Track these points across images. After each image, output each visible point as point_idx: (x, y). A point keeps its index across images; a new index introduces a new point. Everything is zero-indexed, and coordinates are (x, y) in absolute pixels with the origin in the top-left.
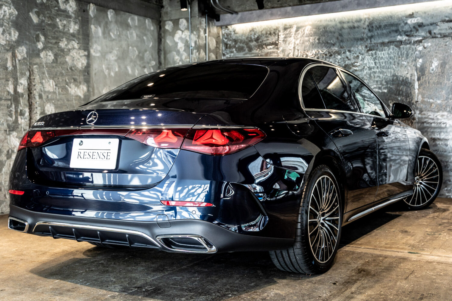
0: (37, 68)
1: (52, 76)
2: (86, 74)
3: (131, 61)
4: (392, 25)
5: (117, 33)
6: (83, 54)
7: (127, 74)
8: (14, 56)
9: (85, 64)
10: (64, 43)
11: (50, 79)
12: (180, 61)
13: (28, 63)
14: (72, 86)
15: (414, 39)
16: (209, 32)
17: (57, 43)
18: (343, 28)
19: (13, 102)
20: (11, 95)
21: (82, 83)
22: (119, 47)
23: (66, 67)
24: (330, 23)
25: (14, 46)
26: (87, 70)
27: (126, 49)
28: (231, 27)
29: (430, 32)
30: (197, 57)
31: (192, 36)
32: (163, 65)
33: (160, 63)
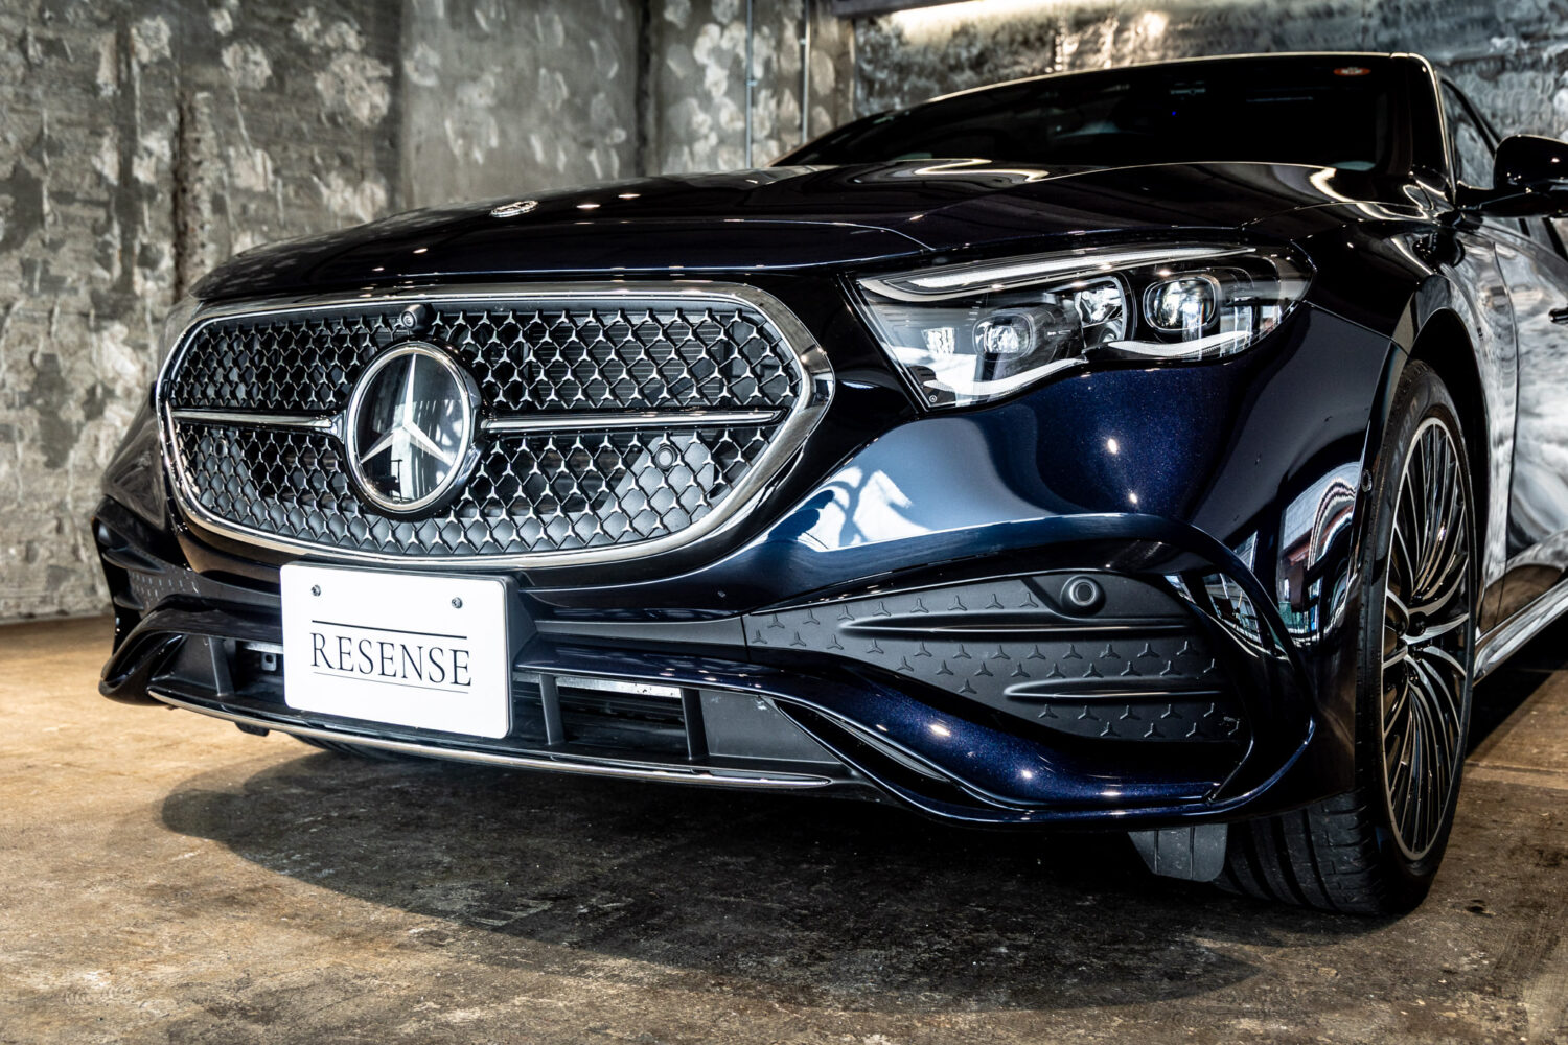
0: (207, 102)
1: (263, 137)
2: (386, 144)
3: (545, 117)
5: (498, 13)
6: (377, 74)
7: (527, 160)
8: (124, 49)
9: (384, 110)
10: (310, 24)
11: (256, 147)
12: (711, 129)
13: (176, 81)
14: (336, 180)
15: (1550, 51)
16: (815, 33)
17: (285, 23)
18: (1287, 14)
19: (114, 214)
20: (109, 187)
21: (371, 174)
22: (503, 66)
23: (314, 110)
25: (126, 12)
26: (390, 131)
27: (527, 73)
28: (889, 22)
30: (771, 113)
31: (757, 41)
32: (652, 145)
33: (642, 138)
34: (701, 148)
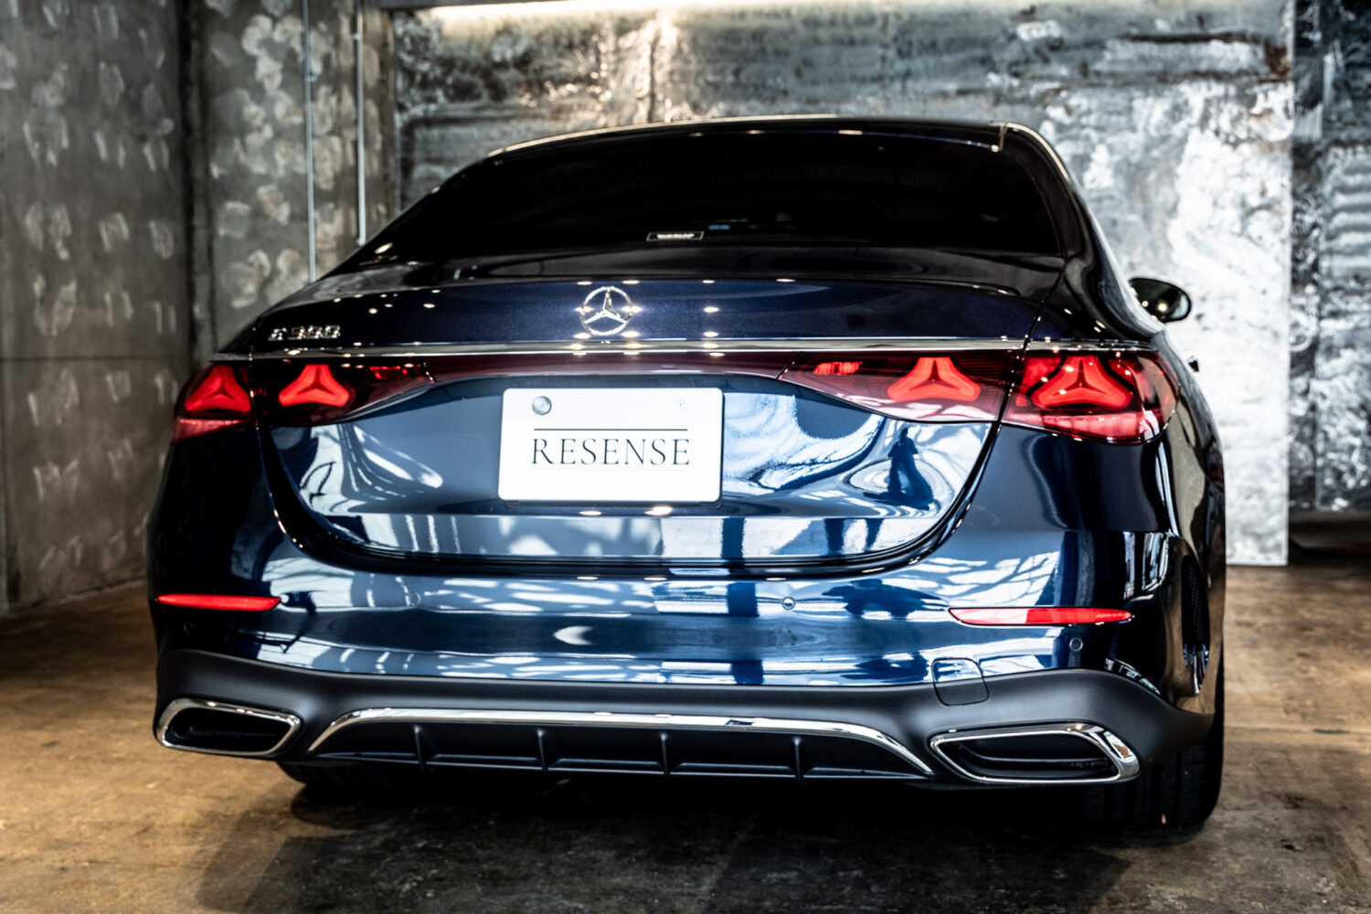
3: (106, 114)
4: (968, 42)
5: (63, 8)
7: (93, 158)
12: (265, 121)
15: (1036, 89)
16: (365, 26)
18: (816, 41)
22: (69, 62)
24: (773, 23)
27: (89, 68)
28: (429, 16)
29: (1084, 69)
30: (331, 111)
31: (313, 38)
32: (197, 135)
33: (185, 126)
34: (254, 140)
